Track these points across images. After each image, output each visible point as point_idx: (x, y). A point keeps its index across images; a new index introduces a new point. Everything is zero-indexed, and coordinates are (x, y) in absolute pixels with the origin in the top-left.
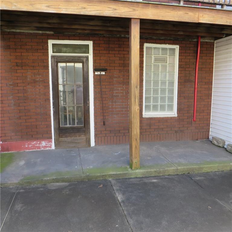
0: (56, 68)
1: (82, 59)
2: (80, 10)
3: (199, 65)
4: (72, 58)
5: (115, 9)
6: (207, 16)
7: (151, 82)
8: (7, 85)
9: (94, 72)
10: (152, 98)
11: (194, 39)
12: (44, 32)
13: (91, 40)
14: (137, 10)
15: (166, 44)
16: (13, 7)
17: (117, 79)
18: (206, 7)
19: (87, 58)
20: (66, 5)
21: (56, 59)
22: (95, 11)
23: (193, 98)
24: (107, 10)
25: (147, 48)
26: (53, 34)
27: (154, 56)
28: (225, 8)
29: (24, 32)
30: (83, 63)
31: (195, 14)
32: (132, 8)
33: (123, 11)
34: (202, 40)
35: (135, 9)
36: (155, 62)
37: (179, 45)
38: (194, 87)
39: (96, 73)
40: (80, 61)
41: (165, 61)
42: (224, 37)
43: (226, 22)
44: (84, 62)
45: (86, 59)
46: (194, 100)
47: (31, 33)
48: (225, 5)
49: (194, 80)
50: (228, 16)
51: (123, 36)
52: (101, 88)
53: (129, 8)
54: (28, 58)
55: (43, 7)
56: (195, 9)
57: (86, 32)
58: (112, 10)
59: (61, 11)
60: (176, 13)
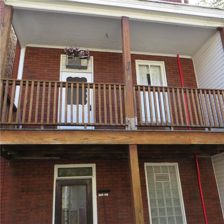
0: (60, 191)
1: (85, 181)
2: (83, 141)
3: (201, 181)
4: (76, 181)
5: (114, 138)
6: (197, 138)
7: (156, 201)
8: (10, 212)
9: (97, 194)
10: (159, 219)
11: (191, 156)
12: (51, 158)
13: (94, 163)
14: (134, 137)
15: (165, 162)
16: (25, 142)
17: (120, 200)
18: (195, 131)
19: (91, 180)
20: (71, 137)
21: (61, 183)
22: (96, 140)
23: (203, 217)
24: (107, 139)
25: (147, 167)
26: (59, 159)
27: (155, 175)
28: (212, 130)
29: (33, 159)
30: (86, 185)
31: (186, 137)
32: (129, 136)
33: (121, 139)
34: (198, 156)
35: (131, 137)
36: (157, 180)
37: (178, 163)
38: (201, 204)
39: (100, 195)
40: (83, 183)
41: (167, 179)
42: (218, 153)
43: (216, 142)
44: (88, 184)
45: (89, 181)
46: (204, 218)
47: (39, 160)
48: (211, 127)
49: (200, 197)
50: (217, 137)
51: (123, 157)
52: (105, 211)
53: (126, 136)
54: (34, 183)
55: (50, 140)
56: (186, 133)
57: (89, 156)
58: (111, 139)
59: (66, 142)
60: (169, 137)
